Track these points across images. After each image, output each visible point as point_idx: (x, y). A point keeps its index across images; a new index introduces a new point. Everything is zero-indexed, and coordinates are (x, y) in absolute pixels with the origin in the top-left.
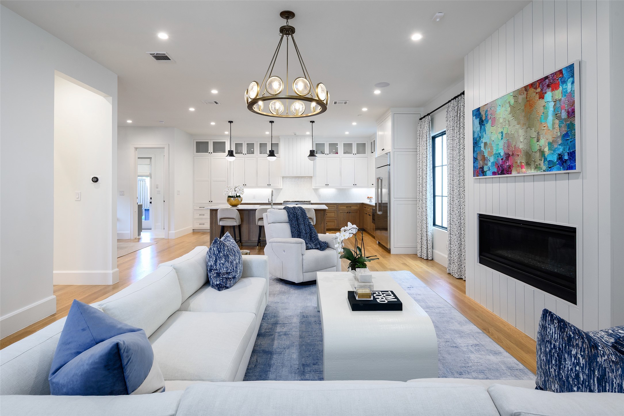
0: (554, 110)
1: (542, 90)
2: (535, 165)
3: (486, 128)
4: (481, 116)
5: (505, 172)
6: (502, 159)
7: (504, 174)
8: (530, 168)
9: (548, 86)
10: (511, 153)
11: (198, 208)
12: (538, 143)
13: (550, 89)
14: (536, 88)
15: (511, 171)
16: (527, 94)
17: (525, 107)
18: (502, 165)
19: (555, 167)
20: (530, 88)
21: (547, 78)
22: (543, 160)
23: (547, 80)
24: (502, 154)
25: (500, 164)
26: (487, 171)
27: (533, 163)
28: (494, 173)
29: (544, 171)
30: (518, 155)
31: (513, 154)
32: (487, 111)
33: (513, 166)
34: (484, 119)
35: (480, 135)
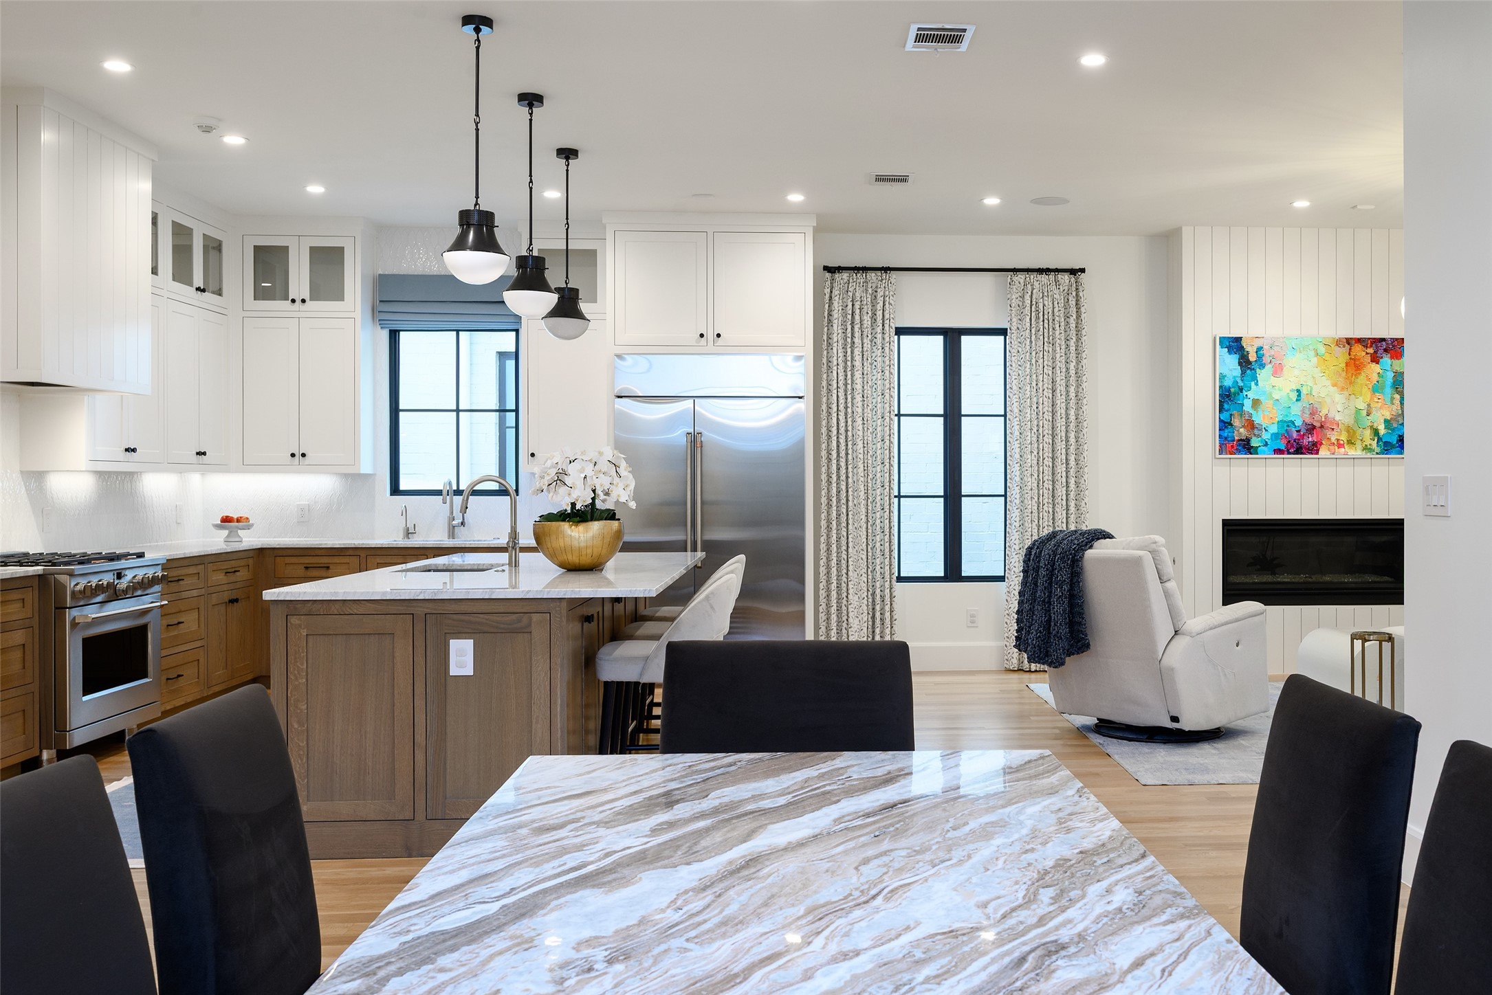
0: (1394, 382)
1: (1375, 352)
2: (1364, 446)
3: (1258, 375)
4: (1245, 353)
5: (1304, 450)
6: (1298, 431)
7: (1302, 453)
8: (1354, 448)
9: (1386, 350)
10: (1318, 425)
12: (1368, 418)
13: (1389, 355)
14: (1367, 347)
15: (1318, 450)
16: (1350, 349)
17: (1347, 366)
18: (1299, 440)
19: (1393, 450)
20: (1356, 343)
21: (1383, 340)
22: (1376, 440)
23: (1384, 343)
24: (1299, 423)
25: (1292, 437)
26: (1260, 446)
27: (1358, 443)
28: (1278, 451)
29: (1377, 453)
30: (1333, 429)
31: (1322, 427)
32: (1259, 349)
33: (1321, 444)
34: (1252, 357)
35: (1241, 384)
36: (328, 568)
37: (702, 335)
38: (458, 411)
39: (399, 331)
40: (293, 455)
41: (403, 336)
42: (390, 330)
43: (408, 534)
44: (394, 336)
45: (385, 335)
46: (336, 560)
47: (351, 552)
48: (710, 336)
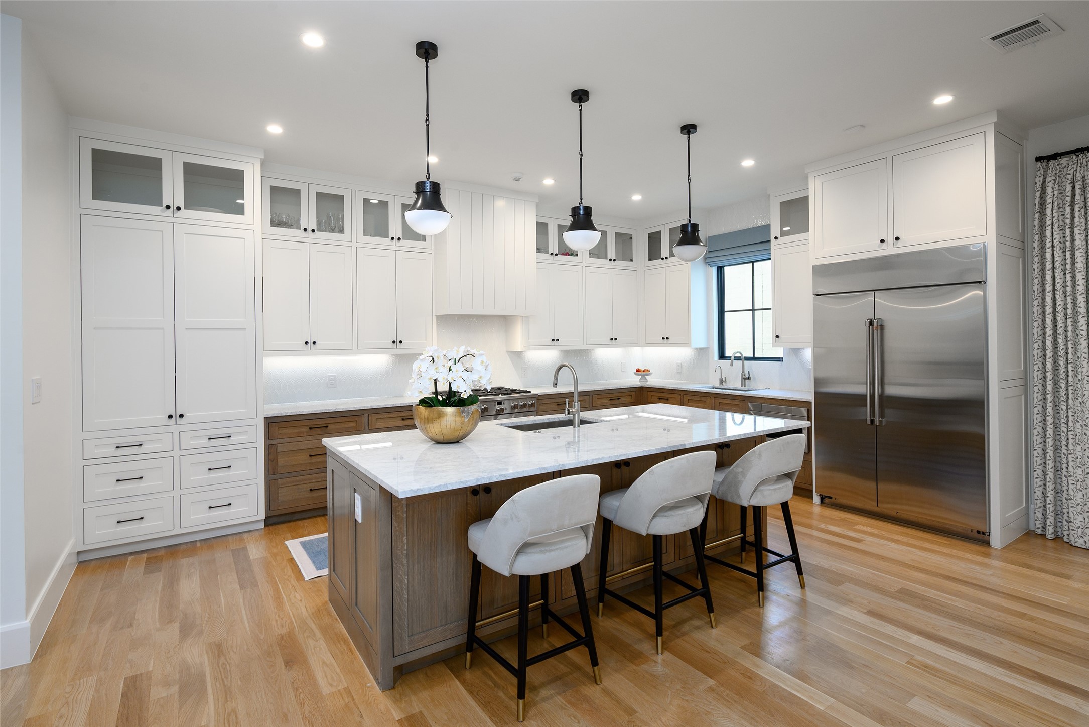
11: (112, 451)
36: (668, 399)
37: (882, 241)
38: (753, 310)
39: (723, 267)
40: (663, 338)
41: (727, 270)
42: (718, 267)
43: (722, 382)
44: (720, 270)
45: (714, 271)
46: (673, 396)
47: (677, 392)
48: (891, 240)
